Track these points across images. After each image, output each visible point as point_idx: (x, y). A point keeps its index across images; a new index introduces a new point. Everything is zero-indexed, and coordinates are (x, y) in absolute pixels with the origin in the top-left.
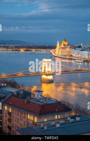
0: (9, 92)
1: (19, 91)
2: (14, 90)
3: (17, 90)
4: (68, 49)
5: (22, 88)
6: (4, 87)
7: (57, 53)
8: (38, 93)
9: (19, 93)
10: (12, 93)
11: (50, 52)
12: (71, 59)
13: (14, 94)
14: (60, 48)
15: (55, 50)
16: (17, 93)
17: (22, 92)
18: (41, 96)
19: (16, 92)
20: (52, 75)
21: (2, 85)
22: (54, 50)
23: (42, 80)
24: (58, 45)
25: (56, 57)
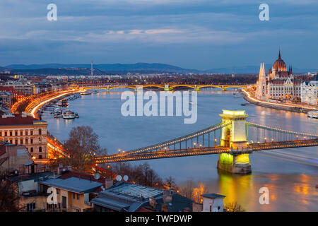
0: (135, 197)
1: (162, 194)
2: (147, 193)
3: (156, 192)
4: (289, 84)
5: (169, 188)
6: (123, 183)
7: (261, 94)
8: (211, 201)
9: (161, 200)
10: (143, 199)
11: (240, 91)
12: (298, 110)
13: (148, 204)
14: (267, 82)
15: (255, 86)
16: (157, 201)
17: (169, 198)
18: (219, 208)
19: (155, 197)
20: (246, 153)
21: (119, 178)
22: (250, 87)
23: (220, 167)
24: (262, 72)
25: (257, 104)
